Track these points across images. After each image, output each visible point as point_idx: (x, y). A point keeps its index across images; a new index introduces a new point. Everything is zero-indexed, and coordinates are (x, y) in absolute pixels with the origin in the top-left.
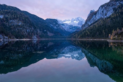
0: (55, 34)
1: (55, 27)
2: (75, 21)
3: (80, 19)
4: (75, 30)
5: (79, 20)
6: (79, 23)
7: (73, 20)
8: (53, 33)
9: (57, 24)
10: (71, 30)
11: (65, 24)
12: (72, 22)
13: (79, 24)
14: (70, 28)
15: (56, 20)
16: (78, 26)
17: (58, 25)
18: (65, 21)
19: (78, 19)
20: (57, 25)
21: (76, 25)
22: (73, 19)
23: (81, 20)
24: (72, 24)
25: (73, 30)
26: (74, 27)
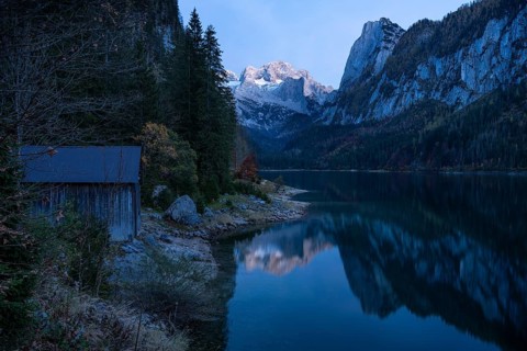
3: (282, 72)
4: (268, 124)
5: (278, 76)
6: (284, 89)
7: (252, 73)
10: (249, 121)
13: (284, 94)
14: (246, 115)
16: (280, 102)
19: (274, 72)
21: (271, 101)
23: (297, 77)
24: (248, 92)
25: (259, 122)
26: (266, 108)
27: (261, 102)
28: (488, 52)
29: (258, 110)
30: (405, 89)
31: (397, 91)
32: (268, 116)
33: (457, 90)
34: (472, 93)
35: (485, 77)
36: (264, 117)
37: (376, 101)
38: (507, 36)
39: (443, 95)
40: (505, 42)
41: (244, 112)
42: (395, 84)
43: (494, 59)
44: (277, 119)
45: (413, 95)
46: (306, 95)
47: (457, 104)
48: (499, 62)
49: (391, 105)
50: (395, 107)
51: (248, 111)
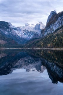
0: (8, 41)
1: (6, 33)
8: (5, 40)
9: (8, 28)
10: (26, 36)
11: (18, 29)
13: (35, 28)
15: (7, 22)
17: (10, 30)
20: (8, 30)
21: (32, 30)
23: (39, 24)
24: (27, 28)
26: (31, 32)
27: (29, 30)
28: (58, 24)
29: (28, 33)
32: (31, 34)
36: (30, 35)
38: (61, 21)
41: (24, 33)
42: (47, 29)
45: (49, 32)
46: (41, 28)
51: (26, 33)
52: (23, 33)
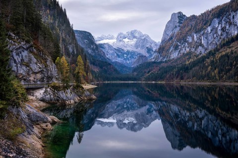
2: (126, 40)
3: (137, 35)
4: (129, 60)
5: (135, 37)
6: (136, 43)
7: (122, 36)
9: (92, 42)
10: (120, 59)
11: (106, 46)
12: (120, 41)
13: (137, 46)
14: (118, 56)
16: (135, 50)
17: (95, 47)
18: (101, 39)
19: (132, 35)
20: (92, 46)
21: (130, 49)
22: (121, 34)
23: (143, 38)
24: (120, 45)
25: (125, 59)
26: (128, 53)
27: (125, 49)
28: (213, 32)
29: (125, 53)
30: (183, 46)
31: (180, 47)
32: (129, 56)
33: (200, 48)
34: (206, 49)
35: (211, 43)
36: (127, 57)
37: (172, 51)
38: (220, 25)
39: (196, 50)
40: (220, 28)
42: (179, 44)
43: (215, 35)
44: (133, 57)
45: (185, 49)
46: (147, 46)
47: (200, 54)
48: (217, 36)
49: (177, 53)
50: (179, 54)
51: (120, 54)
52: (116, 55)
